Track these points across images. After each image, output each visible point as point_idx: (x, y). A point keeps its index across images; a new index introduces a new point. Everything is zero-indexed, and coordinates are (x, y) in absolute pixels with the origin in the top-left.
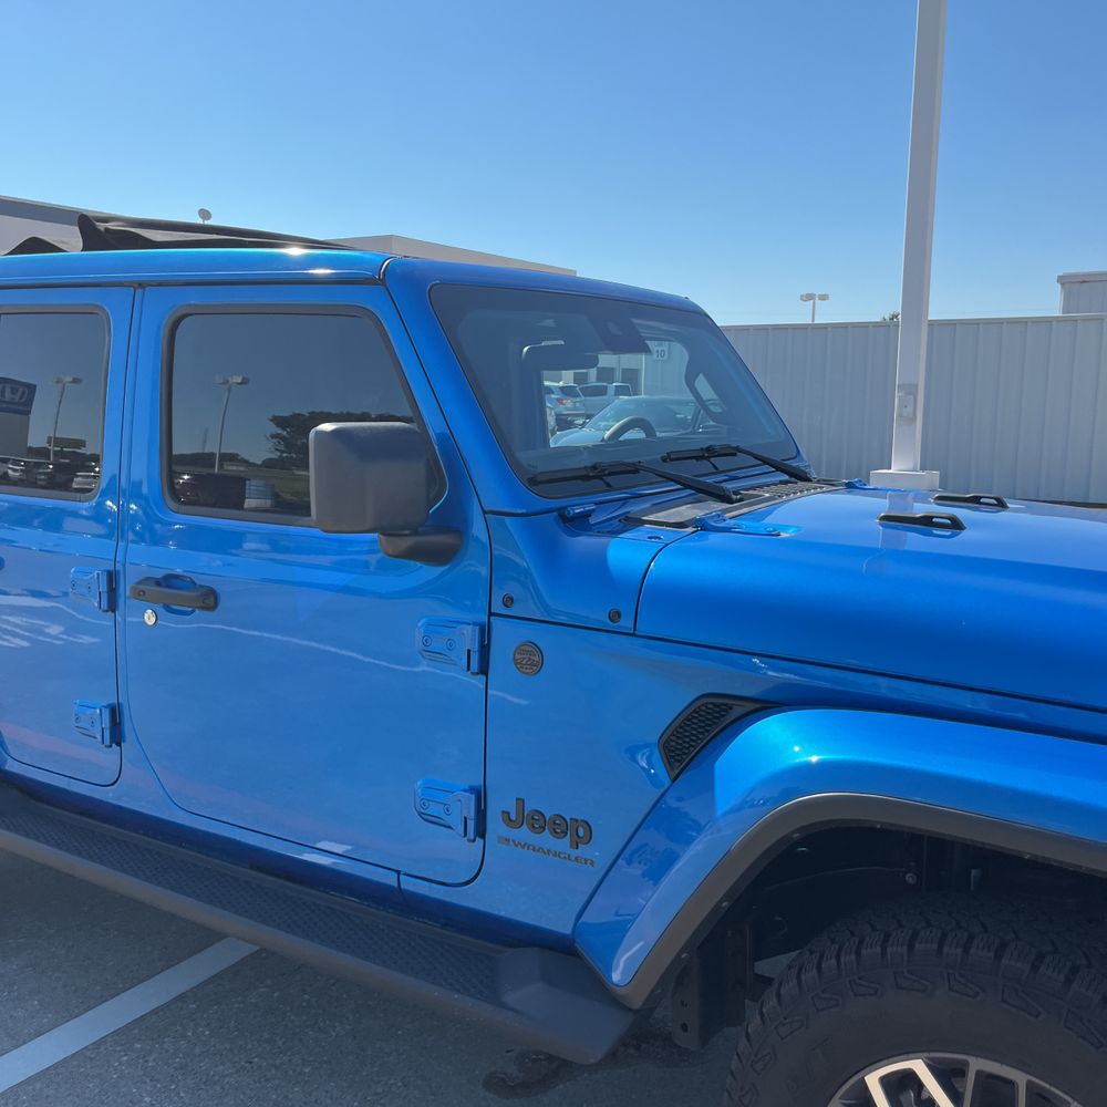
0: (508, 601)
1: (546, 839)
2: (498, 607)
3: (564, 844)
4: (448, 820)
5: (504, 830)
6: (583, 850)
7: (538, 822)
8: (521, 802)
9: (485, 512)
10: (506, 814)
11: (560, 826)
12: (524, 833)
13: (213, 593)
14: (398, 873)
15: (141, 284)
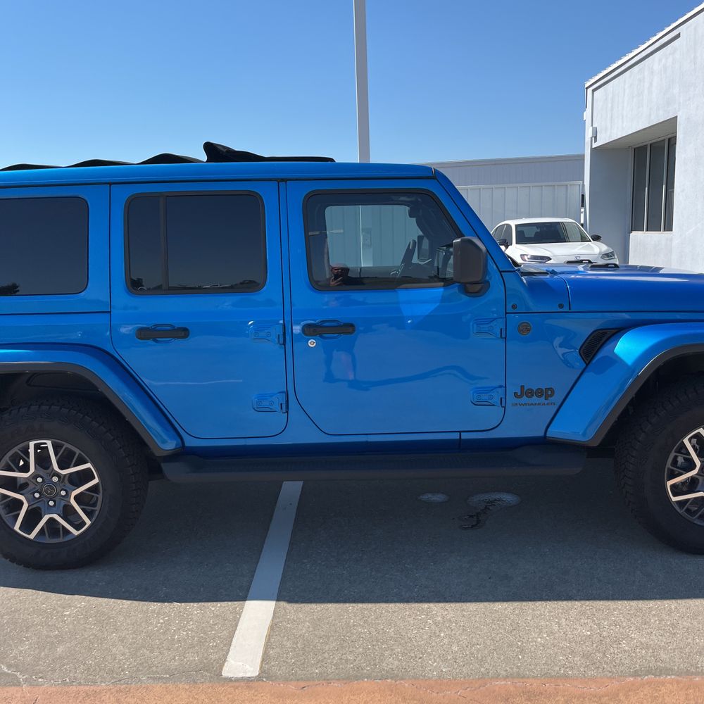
0: (514, 307)
1: (535, 399)
2: (510, 309)
3: (542, 400)
4: (492, 401)
5: (516, 401)
6: (551, 400)
7: (530, 393)
8: (522, 387)
9: (501, 272)
10: (515, 394)
11: (540, 393)
12: (525, 399)
13: (352, 326)
14: (460, 432)
15: (283, 180)
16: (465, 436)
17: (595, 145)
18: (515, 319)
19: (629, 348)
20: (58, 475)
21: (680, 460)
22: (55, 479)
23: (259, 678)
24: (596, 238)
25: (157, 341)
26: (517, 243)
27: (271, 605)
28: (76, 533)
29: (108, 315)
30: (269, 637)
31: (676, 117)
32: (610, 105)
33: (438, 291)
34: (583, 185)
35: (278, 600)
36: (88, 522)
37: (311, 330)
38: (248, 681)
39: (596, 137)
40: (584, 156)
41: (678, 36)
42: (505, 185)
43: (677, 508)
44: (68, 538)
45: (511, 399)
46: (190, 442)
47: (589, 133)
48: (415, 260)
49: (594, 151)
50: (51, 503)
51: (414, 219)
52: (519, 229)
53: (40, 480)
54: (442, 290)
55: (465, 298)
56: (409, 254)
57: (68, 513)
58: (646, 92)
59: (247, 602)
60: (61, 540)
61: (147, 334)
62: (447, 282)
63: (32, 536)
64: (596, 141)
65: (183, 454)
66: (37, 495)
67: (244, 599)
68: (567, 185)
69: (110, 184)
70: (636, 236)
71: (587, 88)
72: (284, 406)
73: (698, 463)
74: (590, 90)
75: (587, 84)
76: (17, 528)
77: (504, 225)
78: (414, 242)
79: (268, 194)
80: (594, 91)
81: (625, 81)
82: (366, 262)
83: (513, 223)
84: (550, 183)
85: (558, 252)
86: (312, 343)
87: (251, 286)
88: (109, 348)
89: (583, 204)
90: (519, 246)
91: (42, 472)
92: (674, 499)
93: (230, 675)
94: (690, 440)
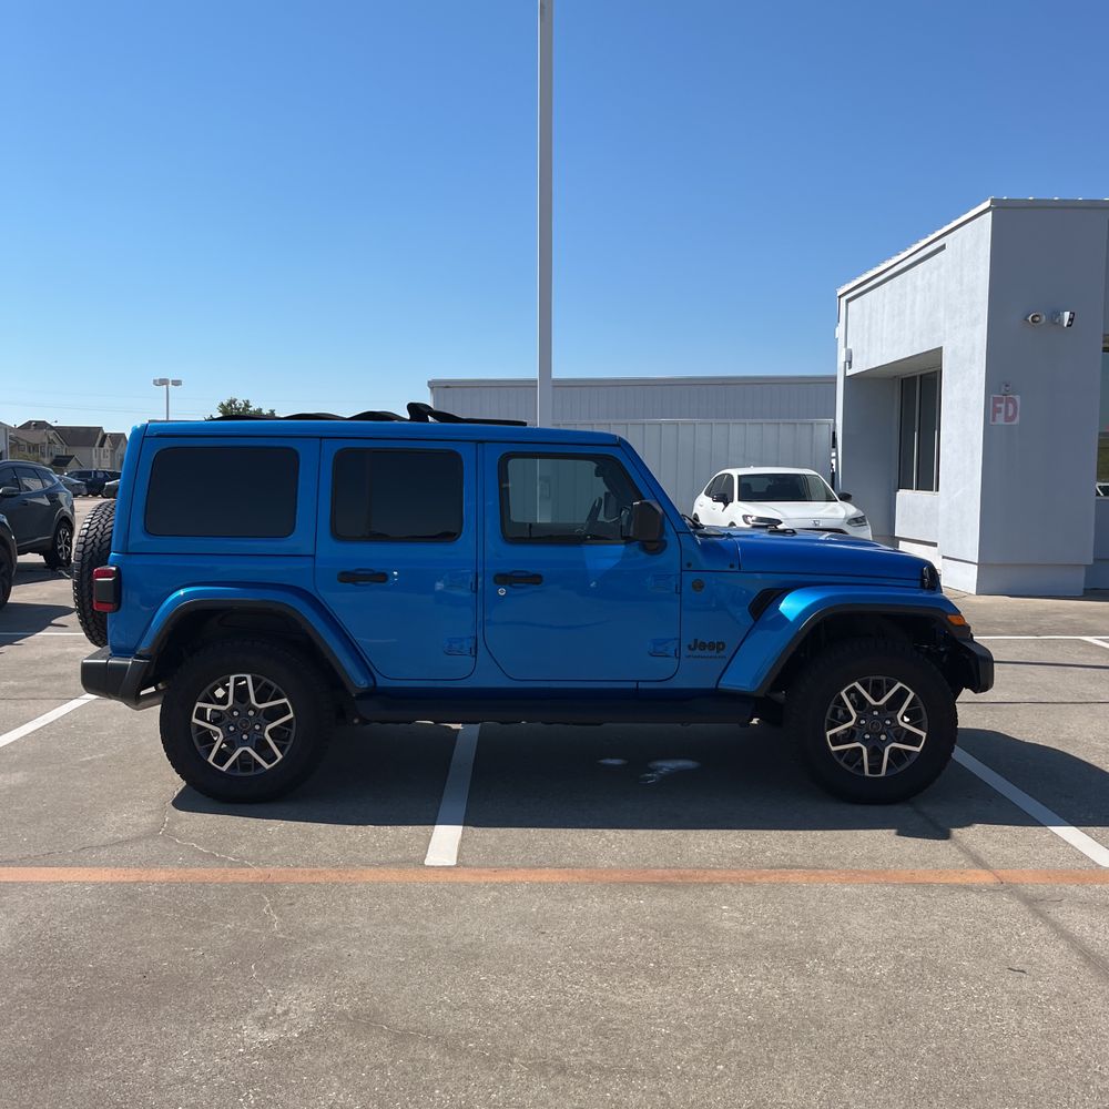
0: (689, 565)
1: (707, 652)
2: (685, 568)
3: (714, 653)
4: (667, 653)
5: (690, 653)
6: (722, 653)
7: (703, 646)
8: (696, 640)
10: (689, 646)
11: (712, 646)
12: (698, 652)
13: (540, 577)
14: (638, 681)
15: (482, 442)
16: (641, 685)
17: (849, 373)
18: (690, 578)
19: (791, 606)
20: (254, 709)
21: (840, 713)
22: (251, 713)
23: (457, 866)
24: (845, 498)
25: (356, 585)
26: (739, 500)
27: (458, 829)
28: (267, 766)
29: (311, 559)
30: (460, 846)
31: (941, 348)
32: (867, 323)
33: (620, 549)
34: (835, 424)
35: (464, 825)
36: (280, 756)
37: (502, 579)
38: (448, 868)
39: (850, 362)
40: (836, 378)
41: (943, 247)
42: (729, 420)
43: (836, 757)
44: (259, 772)
45: (685, 651)
46: (381, 682)
47: (842, 358)
48: (601, 518)
49: (848, 379)
50: (245, 737)
51: (601, 479)
52: (743, 481)
53: (236, 714)
54: (623, 546)
55: (643, 555)
56: (595, 511)
57: (262, 747)
58: (908, 312)
59: (436, 827)
60: (252, 773)
61: (348, 577)
62: (628, 540)
63: (224, 769)
64: (850, 368)
65: (374, 693)
66: (232, 728)
67: (434, 824)
68: (812, 424)
69: (321, 438)
70: (904, 496)
71: (840, 297)
72: (473, 651)
73: (854, 715)
74: (843, 300)
75: (840, 292)
76: (210, 760)
77: (724, 475)
78: (601, 500)
79: (467, 453)
80: (848, 301)
81: (884, 294)
82: (543, 518)
83: (735, 473)
84: (791, 421)
85: (792, 514)
86: (502, 592)
87: (449, 536)
88: (312, 591)
89: (834, 445)
90: (741, 504)
91: (239, 706)
92: (834, 749)
93: (432, 864)
94: (847, 693)
